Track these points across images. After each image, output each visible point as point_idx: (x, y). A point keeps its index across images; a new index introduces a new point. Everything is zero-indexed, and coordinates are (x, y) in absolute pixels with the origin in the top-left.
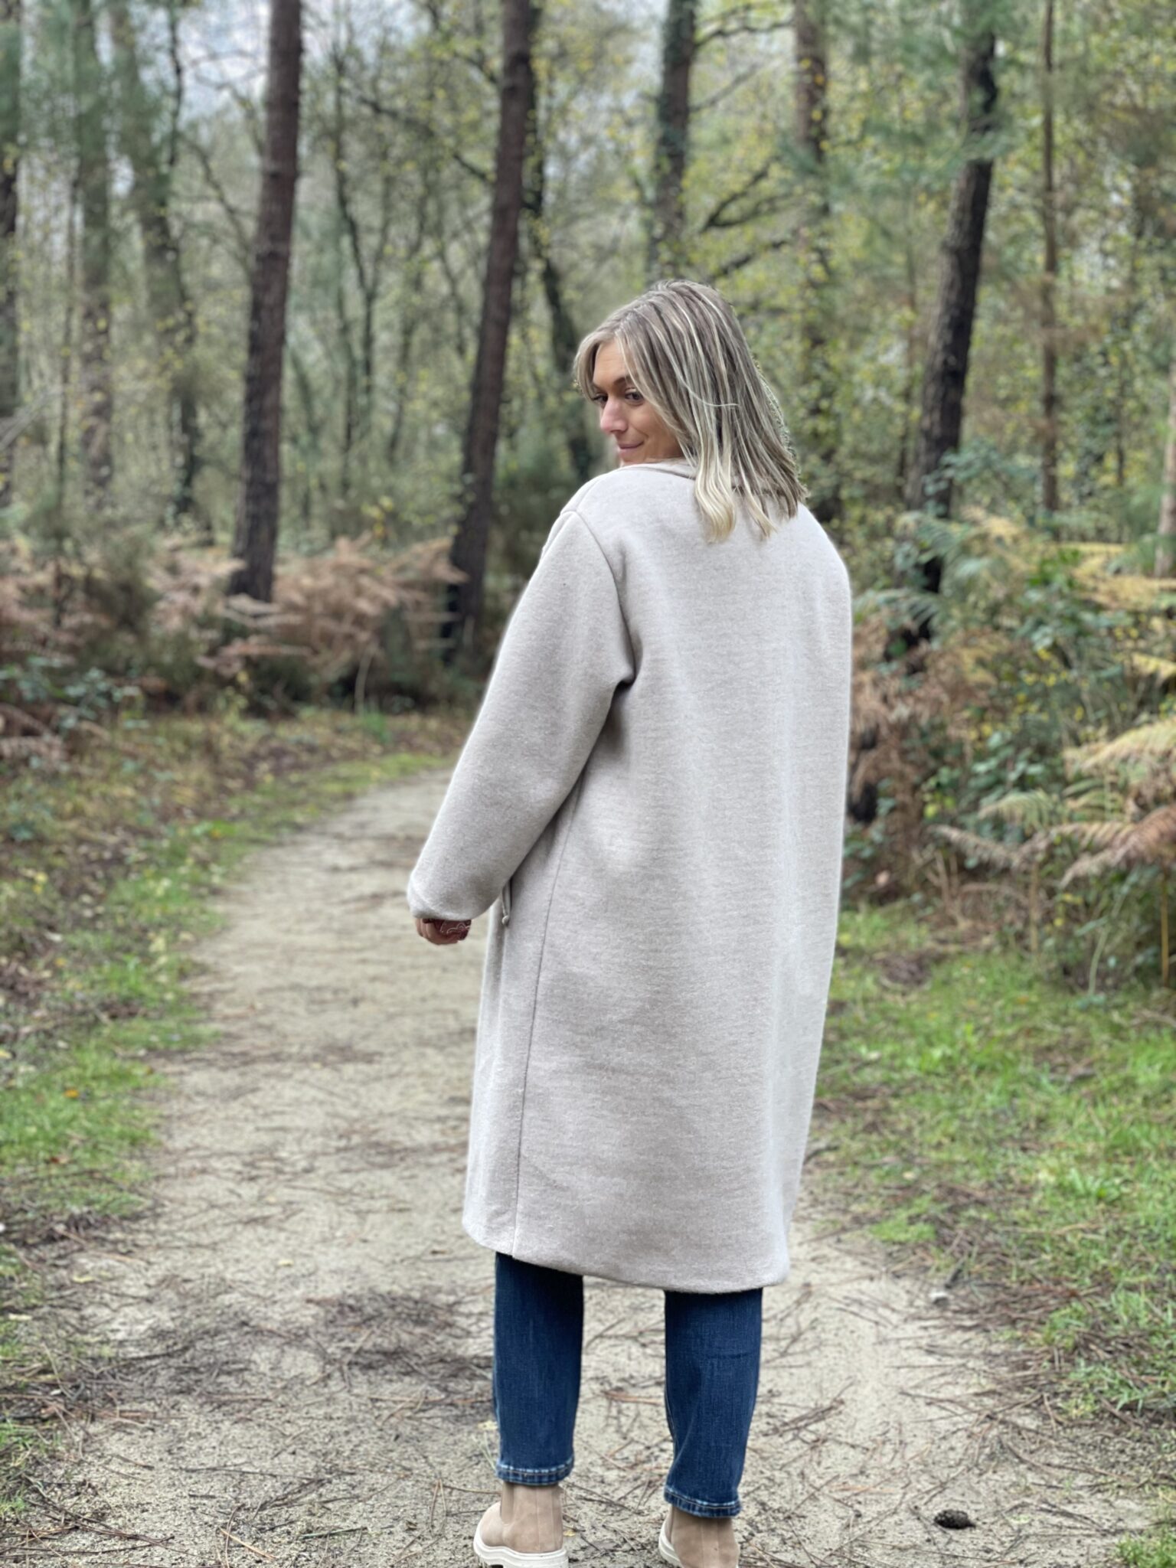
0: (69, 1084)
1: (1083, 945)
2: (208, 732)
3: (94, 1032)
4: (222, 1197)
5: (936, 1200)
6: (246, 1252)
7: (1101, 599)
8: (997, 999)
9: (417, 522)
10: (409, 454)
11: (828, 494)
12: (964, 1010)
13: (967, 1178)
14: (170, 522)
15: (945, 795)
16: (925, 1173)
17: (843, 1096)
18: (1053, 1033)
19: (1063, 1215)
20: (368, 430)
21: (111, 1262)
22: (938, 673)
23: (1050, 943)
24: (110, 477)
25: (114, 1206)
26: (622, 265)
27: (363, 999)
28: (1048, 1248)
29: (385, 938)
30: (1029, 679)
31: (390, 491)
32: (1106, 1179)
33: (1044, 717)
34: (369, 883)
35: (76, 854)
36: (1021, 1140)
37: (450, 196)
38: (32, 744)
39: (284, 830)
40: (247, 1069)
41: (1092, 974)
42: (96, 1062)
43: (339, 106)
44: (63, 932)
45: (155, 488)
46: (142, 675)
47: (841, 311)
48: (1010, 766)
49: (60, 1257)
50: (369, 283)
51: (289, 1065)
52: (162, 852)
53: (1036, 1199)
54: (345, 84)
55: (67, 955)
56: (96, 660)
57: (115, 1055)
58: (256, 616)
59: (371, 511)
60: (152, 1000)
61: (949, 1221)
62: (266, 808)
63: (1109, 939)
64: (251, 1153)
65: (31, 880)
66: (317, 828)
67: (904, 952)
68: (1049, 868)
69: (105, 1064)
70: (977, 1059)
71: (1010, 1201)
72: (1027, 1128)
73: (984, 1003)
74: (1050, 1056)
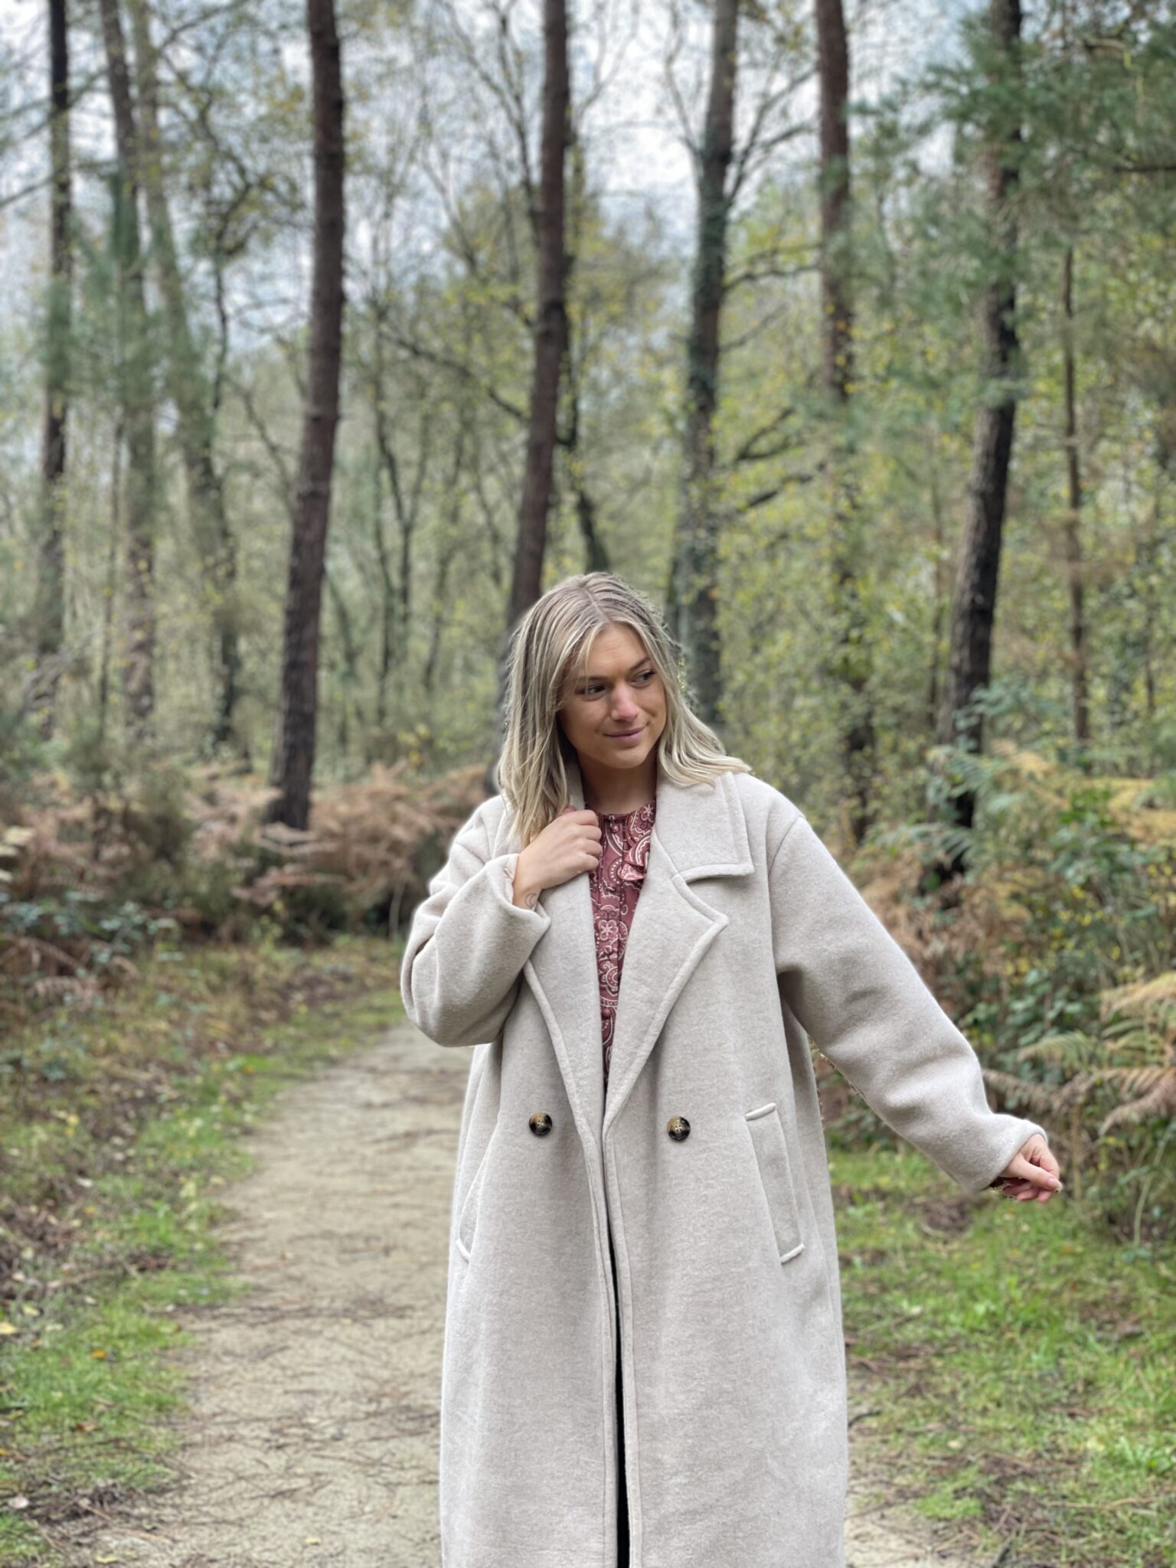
0: (96, 1344)
1: (1128, 1192)
2: (242, 961)
3: (122, 1286)
4: (248, 1466)
5: (982, 1472)
6: (273, 1529)
7: (1134, 832)
8: (1040, 1249)
9: (451, 748)
10: (446, 677)
11: (860, 723)
12: (1007, 1260)
13: (1015, 1447)
14: (209, 750)
15: (983, 1031)
16: (970, 1441)
17: (884, 1355)
18: (1099, 1288)
19: (1112, 1488)
20: (405, 655)
21: (136, 1540)
22: (973, 907)
23: (1094, 1190)
24: (151, 708)
25: (139, 1478)
26: (655, 496)
27: (395, 1247)
28: (1098, 1526)
29: (418, 1180)
30: (1064, 916)
31: (426, 718)
32: (1157, 1448)
33: (1080, 954)
34: (403, 1120)
35: (108, 1093)
36: (1068, 1405)
37: (486, 433)
38: (66, 982)
39: (318, 1064)
40: (277, 1325)
41: (1137, 1224)
42: (124, 1319)
43: (378, 348)
44: (94, 1178)
45: (195, 718)
46: (178, 905)
47: (870, 546)
48: (1048, 1003)
49: (84, 1534)
50: (407, 514)
51: (319, 1320)
52: (194, 1089)
53: (1085, 1471)
54: (385, 328)
55: (97, 1202)
56: (133, 891)
57: (143, 1311)
58: (292, 845)
59: (407, 738)
60: (182, 1250)
61: (997, 1496)
62: (300, 1041)
63: (1152, 1188)
64: (279, 1419)
65: (63, 1122)
66: (351, 1062)
67: (944, 1196)
68: (1090, 1109)
69: (134, 1322)
70: (1022, 1315)
71: (1058, 1472)
72: (1074, 1392)
73: (1027, 1253)
74: (1097, 1312)
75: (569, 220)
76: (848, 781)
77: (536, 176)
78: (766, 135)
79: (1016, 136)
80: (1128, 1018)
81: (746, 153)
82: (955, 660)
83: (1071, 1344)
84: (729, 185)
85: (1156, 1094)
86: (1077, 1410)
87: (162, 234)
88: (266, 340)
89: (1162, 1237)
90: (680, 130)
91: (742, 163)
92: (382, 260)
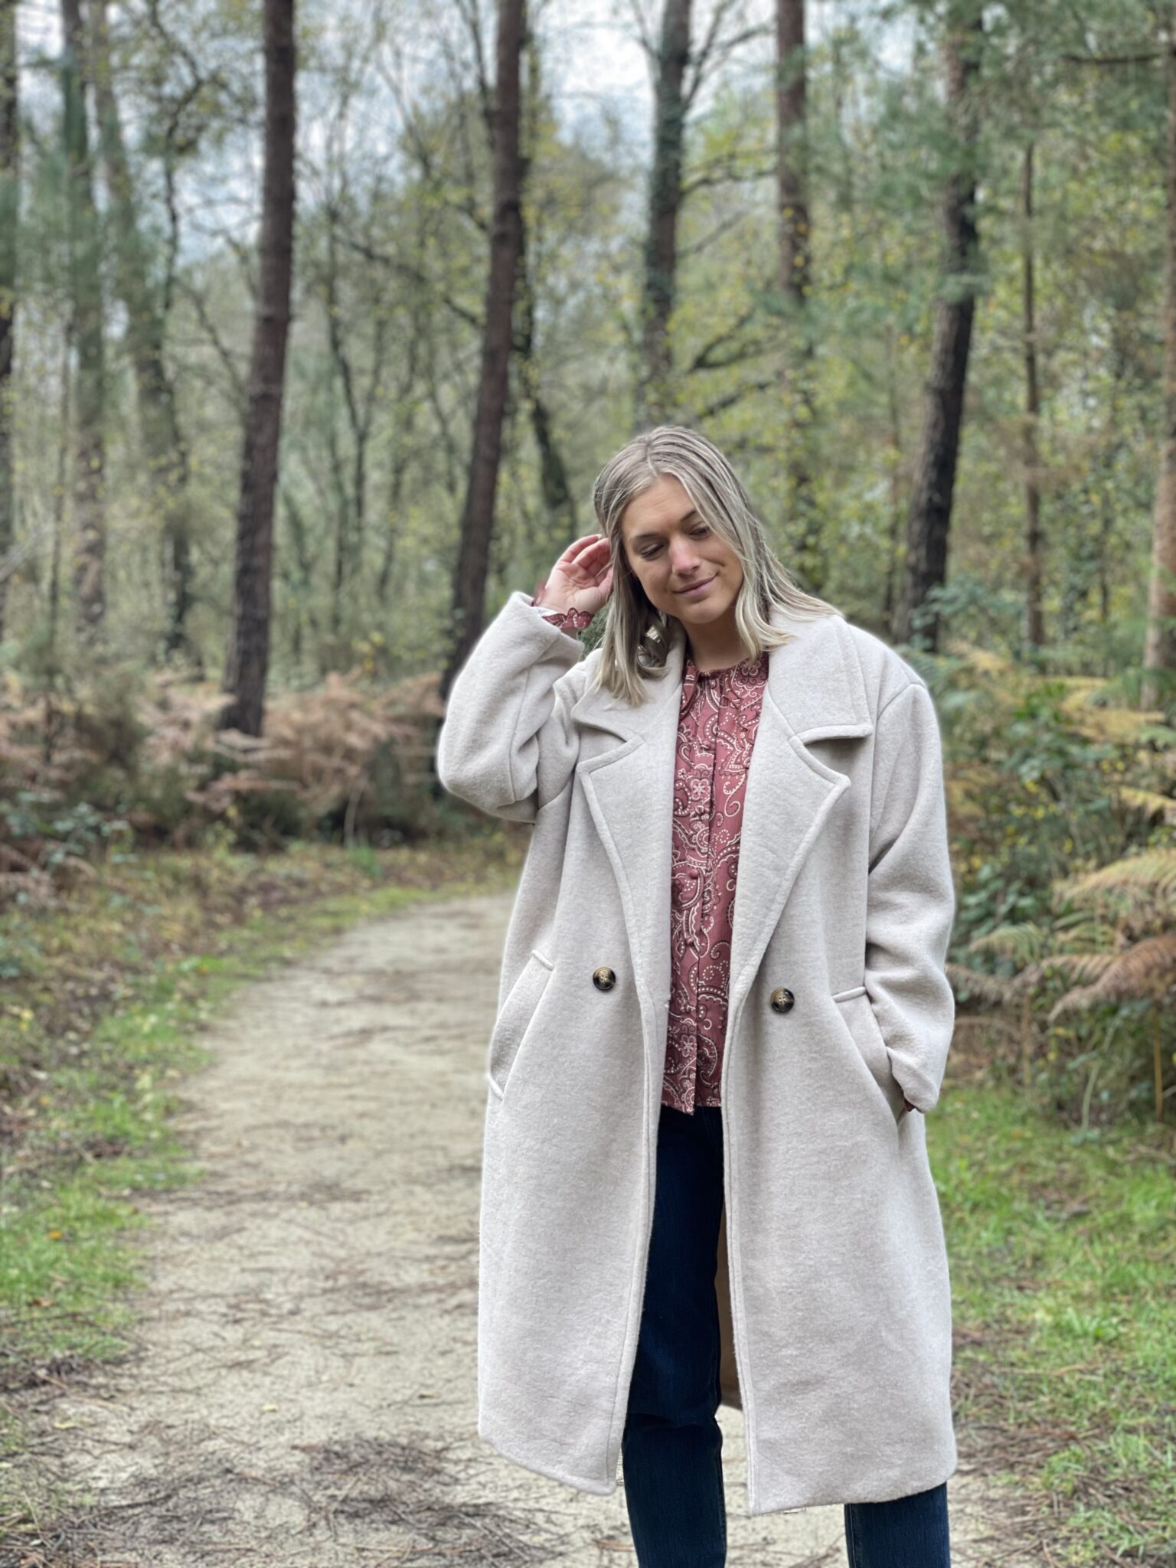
0: (52, 1225)
1: (1076, 1079)
2: (197, 867)
3: (79, 1171)
4: (206, 1340)
6: (230, 1397)
7: (1088, 731)
8: (990, 1134)
9: (407, 657)
10: (400, 589)
12: (957, 1145)
13: (964, 1318)
14: (161, 658)
18: (1048, 1169)
19: (1060, 1356)
20: (359, 566)
21: (94, 1408)
23: (1044, 1076)
24: (101, 614)
25: (97, 1349)
26: (611, 406)
27: (351, 1136)
28: (1045, 1389)
29: (373, 1073)
30: (1017, 811)
31: (380, 627)
32: (1104, 1318)
33: (1033, 850)
34: (359, 1018)
35: (62, 991)
36: (1017, 1279)
37: (442, 340)
38: (19, 879)
39: (273, 965)
40: (233, 1208)
41: (1085, 1109)
42: (79, 1201)
43: (332, 253)
44: (48, 1070)
45: (148, 626)
46: (131, 810)
47: (826, 450)
48: (1000, 898)
49: (42, 1403)
50: (361, 422)
51: (276, 1203)
52: (149, 988)
53: (1033, 1340)
54: (339, 231)
55: (51, 1093)
56: (85, 795)
57: (100, 1194)
58: (246, 751)
59: (363, 647)
60: (138, 1138)
62: (254, 943)
63: (1102, 1073)
64: (236, 1295)
65: (17, 1017)
66: (306, 964)
68: (1041, 1001)
69: (90, 1204)
70: (972, 1195)
71: (1007, 1341)
72: (1023, 1267)
73: (977, 1139)
74: (1046, 1192)
75: (525, 122)
77: (491, 77)
78: (725, 35)
79: (978, 25)
80: (1080, 910)
81: (705, 54)
82: (912, 559)
83: (1019, 1222)
84: (686, 87)
85: (1105, 980)
86: (1024, 1283)
87: (112, 131)
88: (220, 242)
89: (1110, 1122)
90: (637, 31)
91: (700, 64)
92: (336, 162)
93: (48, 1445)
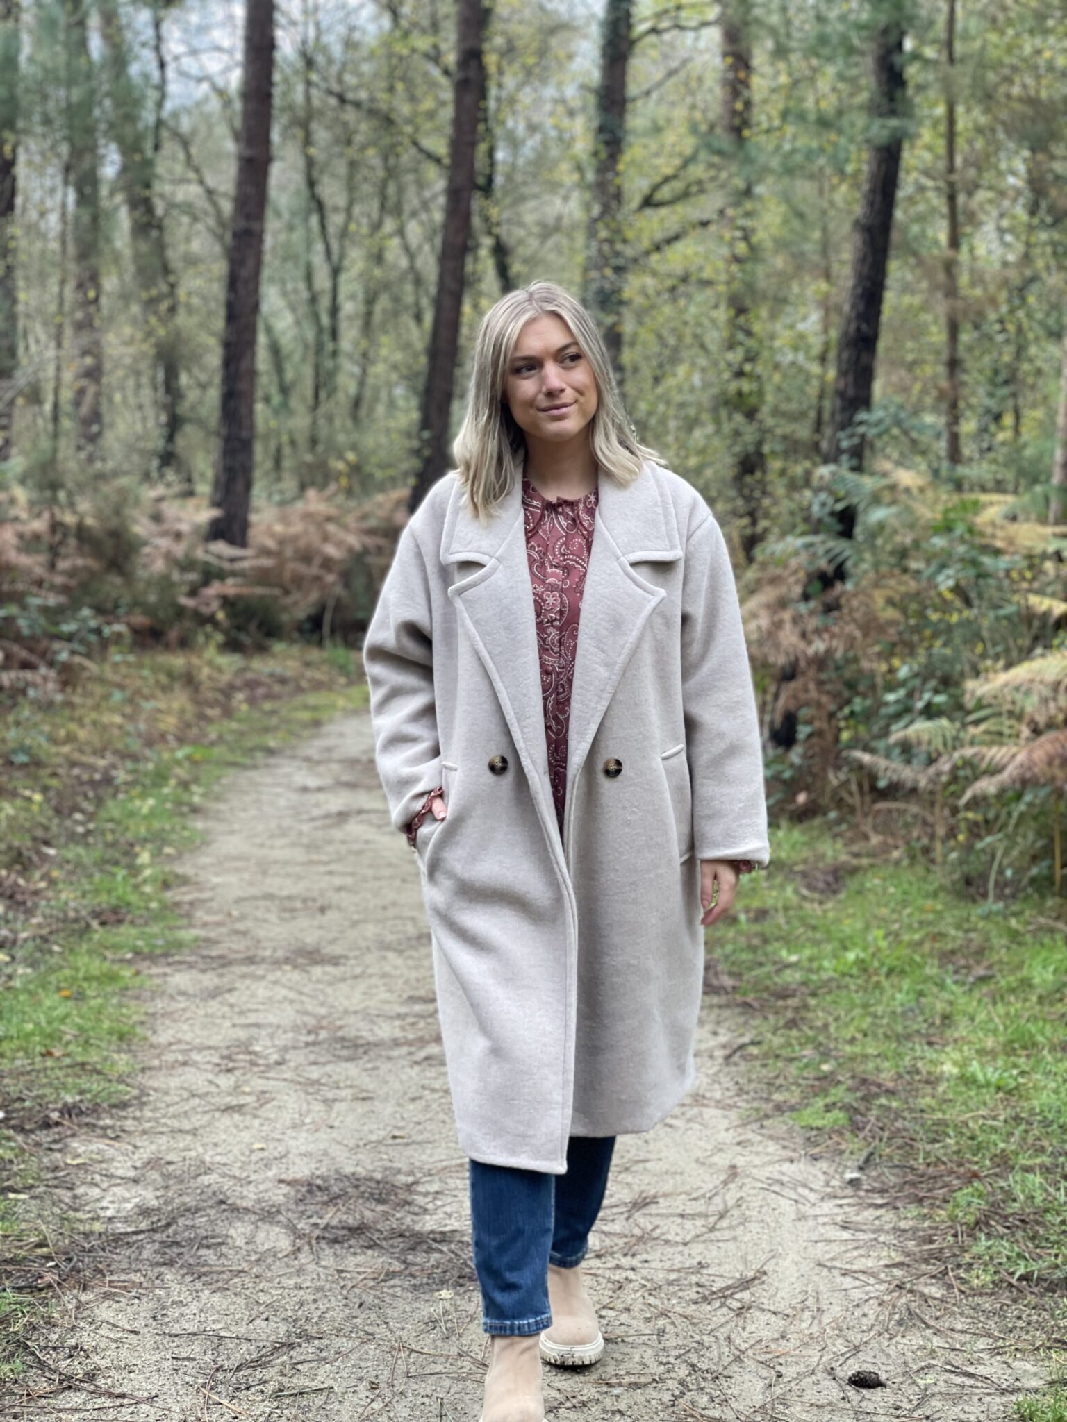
0: (63, 985)
1: (983, 858)
2: (189, 665)
3: (86, 937)
4: (202, 1087)
5: (850, 1090)
6: (224, 1136)
7: (999, 544)
8: (905, 907)
9: (378, 474)
10: (371, 412)
11: (752, 449)
12: (876, 917)
13: (878, 1069)
14: (154, 474)
15: (858, 722)
16: (840, 1065)
17: (765, 995)
18: (957, 938)
19: (965, 1103)
20: (334, 390)
21: (101, 1146)
22: (851, 611)
23: (954, 855)
24: (99, 434)
25: (104, 1095)
26: (565, 242)
27: (329, 907)
28: (952, 1133)
29: (350, 852)
31: (354, 447)
33: (948, 651)
34: (336, 802)
35: (69, 776)
36: (928, 1035)
37: (409, 179)
38: (28, 675)
39: (259, 755)
40: (225, 970)
41: (991, 885)
42: (87, 963)
43: (308, 97)
44: (57, 847)
45: (142, 445)
46: (129, 613)
47: (762, 284)
48: (917, 695)
49: (55, 1142)
50: (335, 257)
51: (264, 966)
52: (146, 774)
53: (941, 1089)
54: (313, 77)
55: (61, 867)
56: (87, 599)
57: (105, 958)
58: (232, 560)
59: (337, 464)
60: (138, 908)
61: (862, 1109)
62: (242, 734)
63: (1007, 852)
64: (228, 1048)
65: (29, 799)
66: (288, 752)
67: (821, 865)
68: (953, 788)
69: (96, 967)
70: (888, 961)
71: (917, 1090)
72: (933, 1024)
73: (893, 911)
74: (954, 959)
76: (740, 502)
80: (990, 706)
82: (841, 384)
83: (930, 985)
85: (1011, 769)
86: (933, 1039)
88: (205, 87)
92: (311, 12)
93: (62, 1179)
